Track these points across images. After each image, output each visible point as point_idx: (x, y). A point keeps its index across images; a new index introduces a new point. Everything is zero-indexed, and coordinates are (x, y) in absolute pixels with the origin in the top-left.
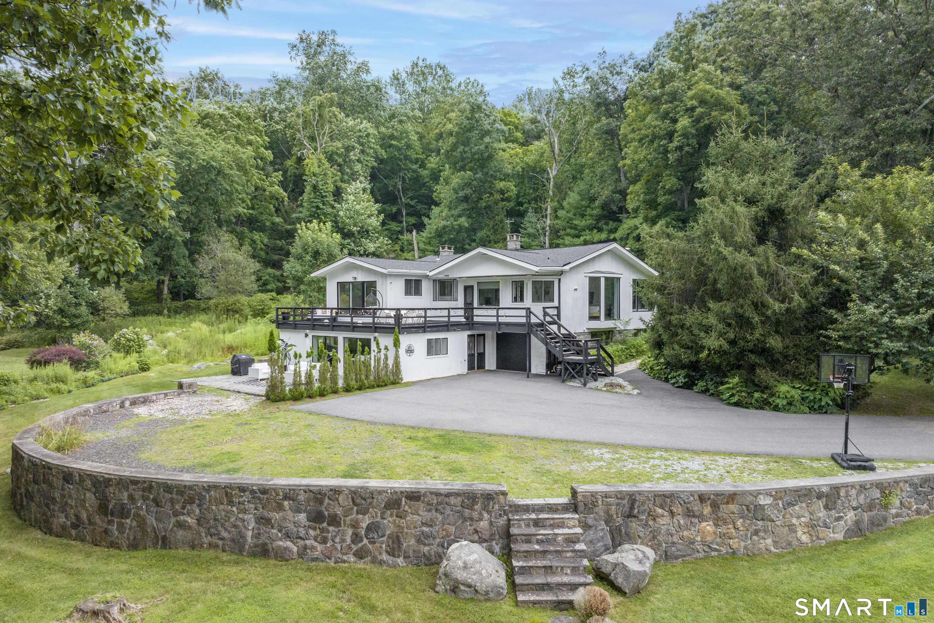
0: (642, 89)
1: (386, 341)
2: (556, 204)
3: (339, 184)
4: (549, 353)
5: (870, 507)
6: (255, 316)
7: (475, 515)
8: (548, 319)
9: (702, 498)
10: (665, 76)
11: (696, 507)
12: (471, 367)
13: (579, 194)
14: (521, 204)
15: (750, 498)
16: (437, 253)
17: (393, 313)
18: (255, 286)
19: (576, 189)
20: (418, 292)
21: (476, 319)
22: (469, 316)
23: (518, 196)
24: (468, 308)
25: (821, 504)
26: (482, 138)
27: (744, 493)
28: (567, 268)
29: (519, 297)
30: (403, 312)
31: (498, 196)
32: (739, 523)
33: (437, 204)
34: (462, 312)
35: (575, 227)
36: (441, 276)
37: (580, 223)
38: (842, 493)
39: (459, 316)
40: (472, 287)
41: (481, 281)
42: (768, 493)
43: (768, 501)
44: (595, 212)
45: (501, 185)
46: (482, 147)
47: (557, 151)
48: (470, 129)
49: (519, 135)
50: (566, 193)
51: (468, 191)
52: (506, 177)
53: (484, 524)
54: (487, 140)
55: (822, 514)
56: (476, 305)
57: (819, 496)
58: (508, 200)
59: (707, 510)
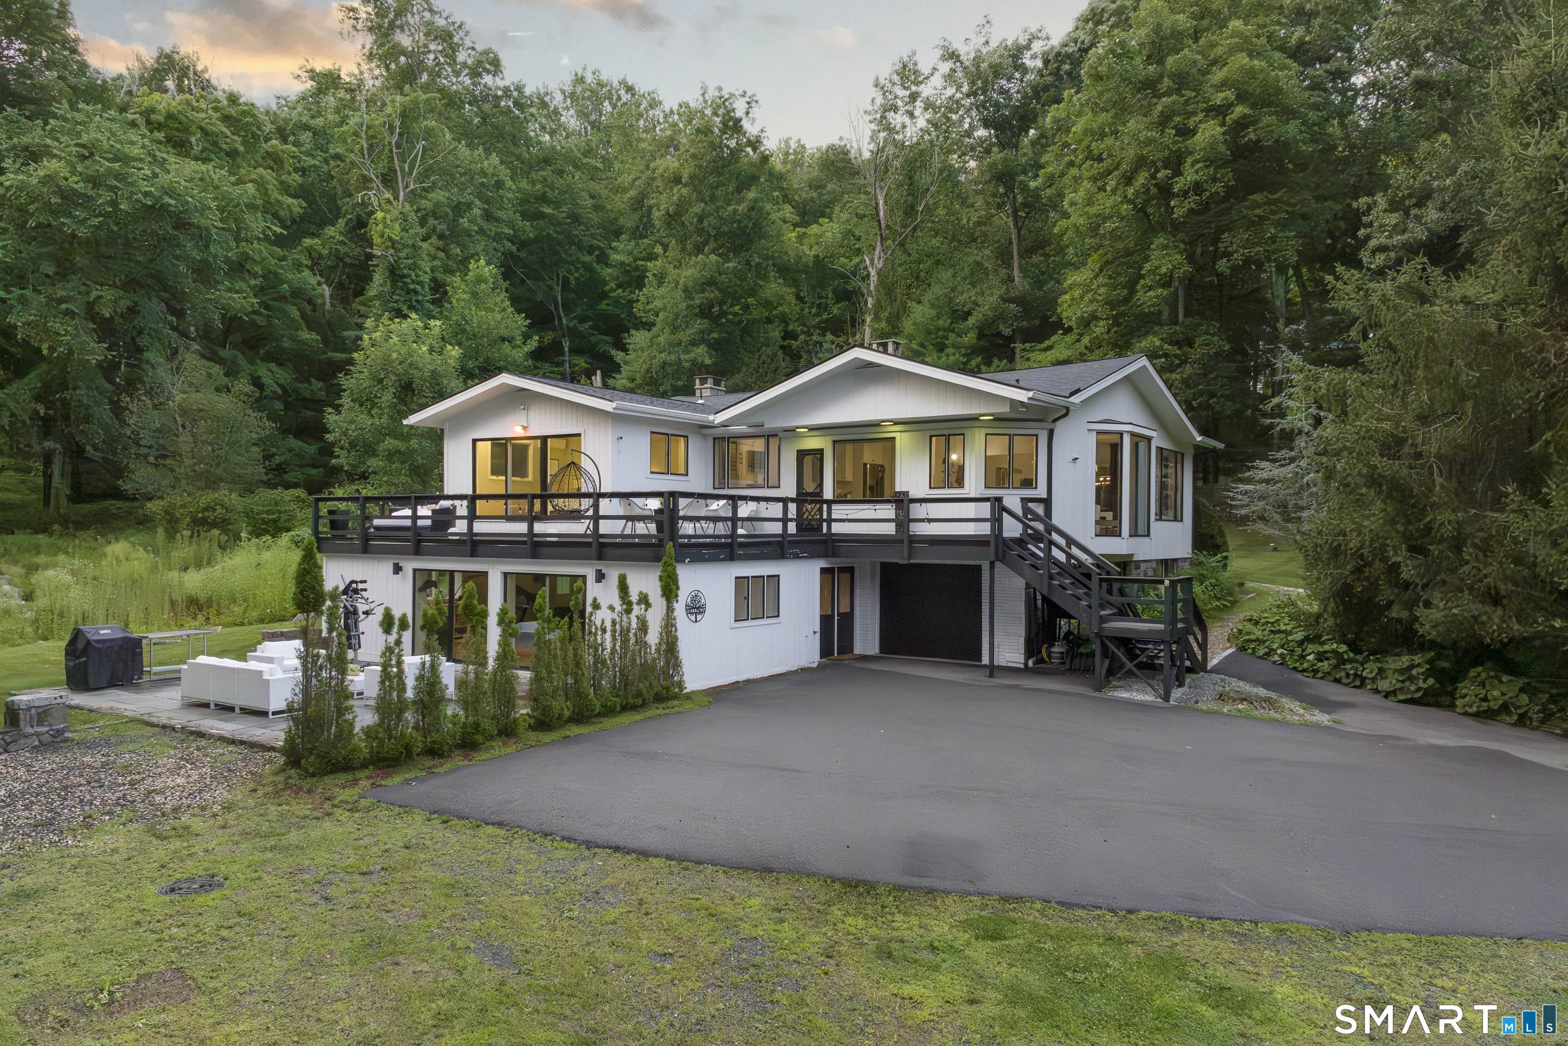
1: (643, 580)
3: (440, 276)
6: (257, 533)
12: (826, 651)
18: (259, 471)
28: (1076, 399)
36: (739, 428)
40: (819, 452)
41: (845, 436)
47: (883, 222)
56: (828, 494)
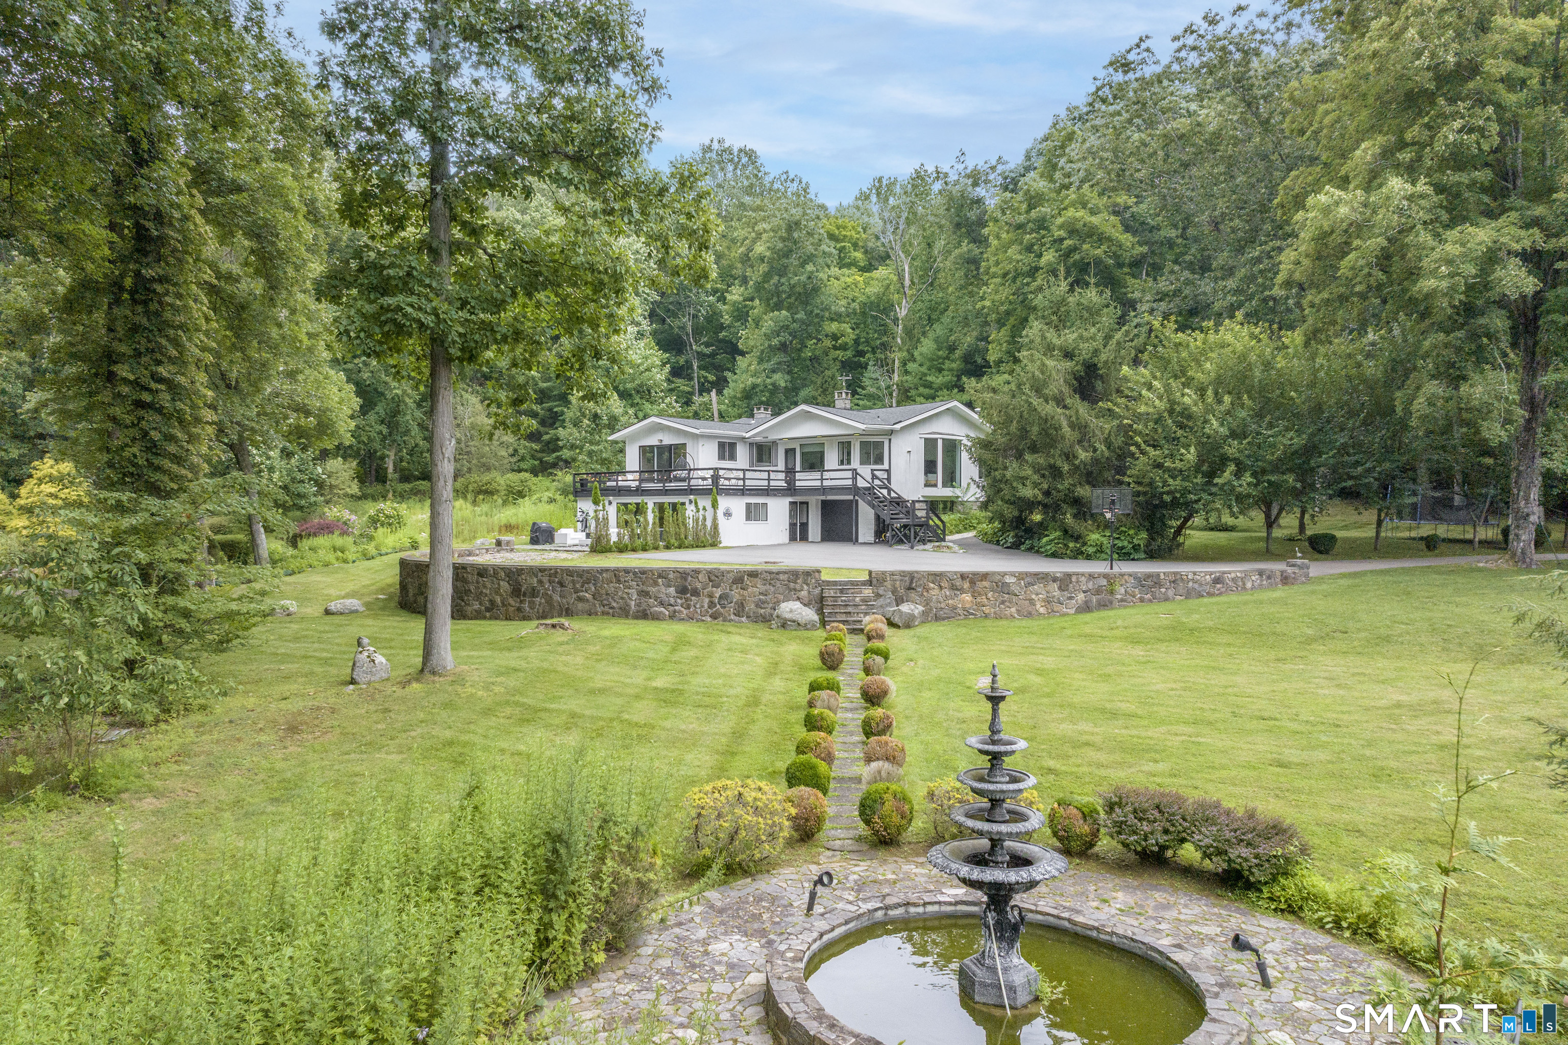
0: (1004, 213)
1: (704, 502)
2: (905, 354)
4: (878, 517)
5: (1098, 592)
7: (798, 587)
8: (877, 482)
9: (963, 576)
10: (1032, 198)
11: (958, 583)
12: (793, 538)
13: (936, 340)
14: (861, 354)
15: (998, 577)
16: (752, 416)
17: (708, 474)
19: (931, 335)
20: (733, 457)
21: (798, 483)
22: (791, 481)
23: (857, 342)
24: (790, 471)
25: (1056, 586)
26: (803, 265)
27: (994, 573)
28: (898, 426)
29: (845, 459)
30: (721, 473)
31: (828, 343)
32: (990, 595)
33: (743, 354)
34: (782, 476)
35: (929, 385)
36: (759, 439)
37: (937, 380)
38: (1074, 579)
39: (779, 481)
40: (793, 450)
41: (804, 442)
42: (1012, 574)
43: (1013, 580)
44: (954, 365)
45: (834, 327)
46: (803, 278)
47: (907, 282)
48: (787, 254)
49: (858, 255)
50: (918, 341)
51: (785, 337)
52: (837, 317)
53: (804, 593)
54: (810, 267)
55: (1057, 593)
56: (798, 468)
57: (1055, 580)
58: (844, 347)
59: (966, 585)
